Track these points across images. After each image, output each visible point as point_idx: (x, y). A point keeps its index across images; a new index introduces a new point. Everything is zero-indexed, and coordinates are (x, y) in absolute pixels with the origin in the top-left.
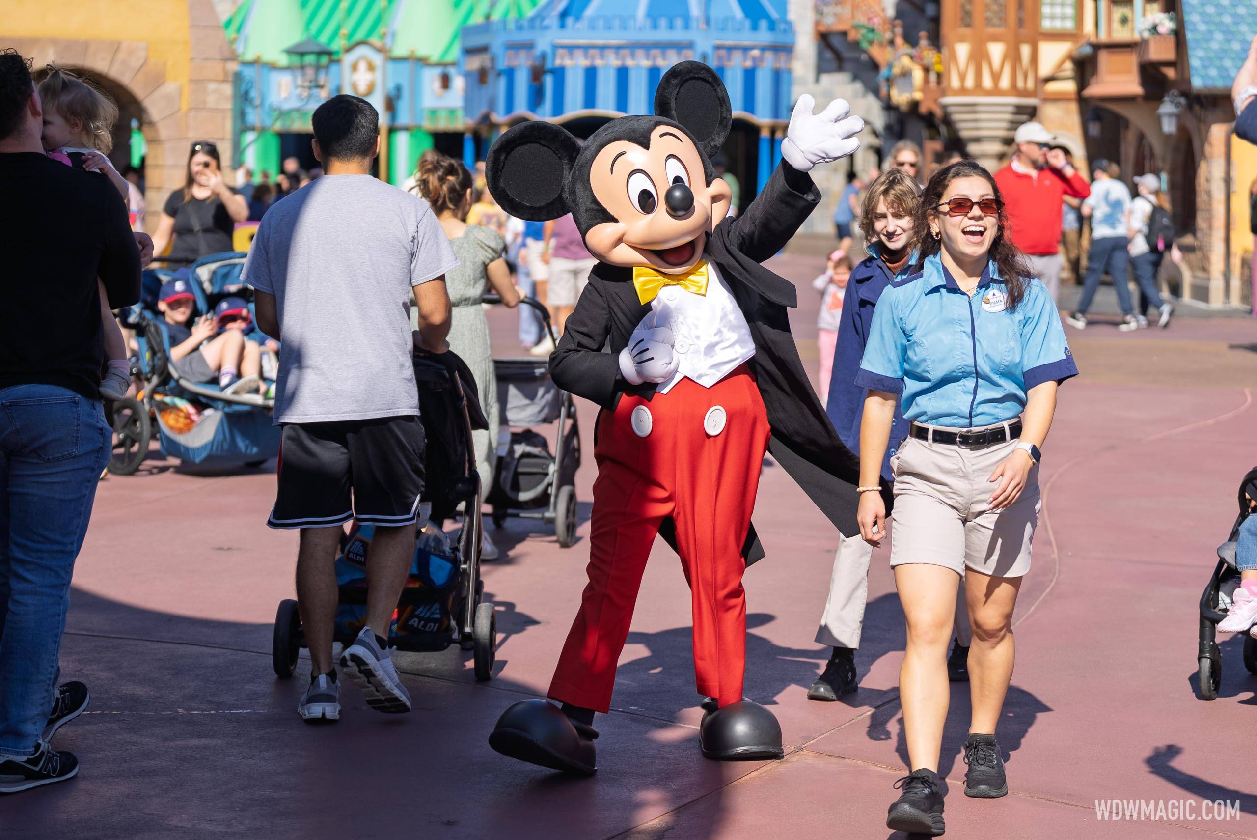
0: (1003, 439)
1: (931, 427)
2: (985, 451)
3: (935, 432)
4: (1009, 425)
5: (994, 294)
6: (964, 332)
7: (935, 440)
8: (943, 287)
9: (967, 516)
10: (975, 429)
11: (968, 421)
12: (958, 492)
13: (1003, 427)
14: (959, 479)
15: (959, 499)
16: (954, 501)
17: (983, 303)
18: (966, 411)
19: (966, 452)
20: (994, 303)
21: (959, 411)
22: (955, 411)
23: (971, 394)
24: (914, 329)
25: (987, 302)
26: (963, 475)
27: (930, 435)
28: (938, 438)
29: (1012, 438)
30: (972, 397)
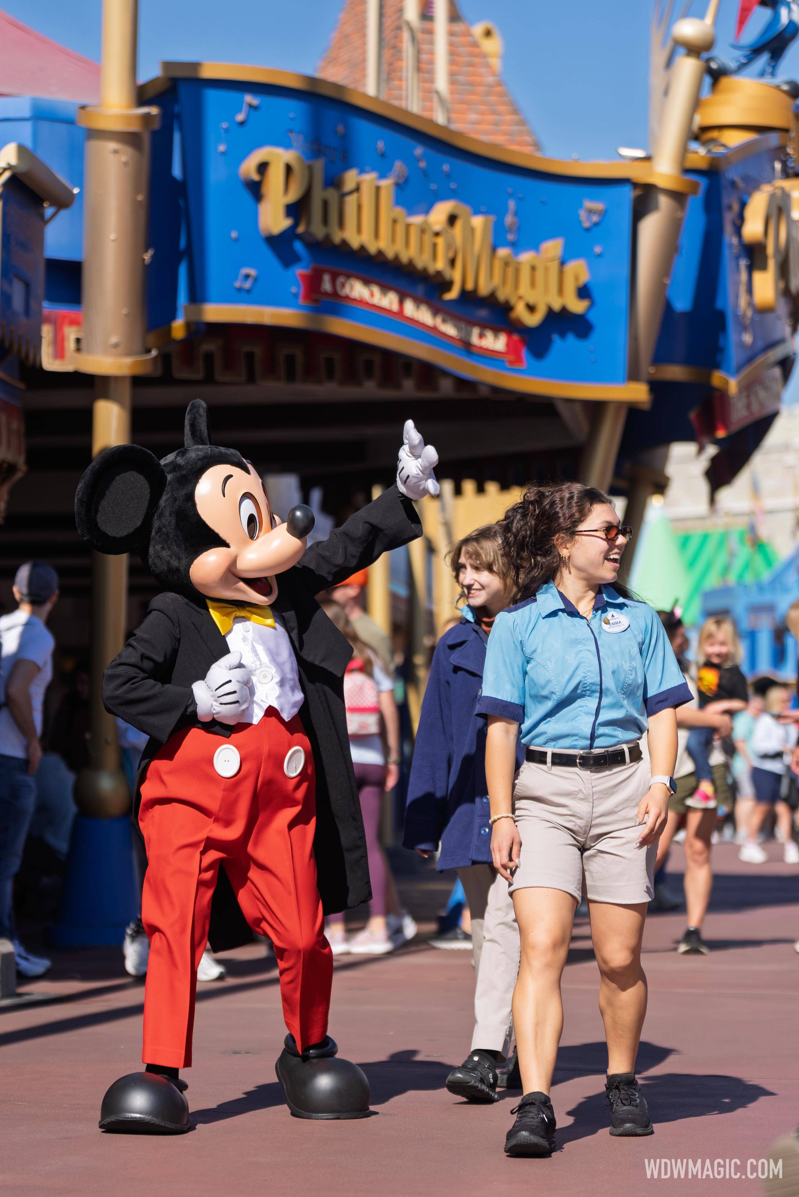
0: (622, 762)
1: (549, 750)
2: (607, 773)
3: (554, 755)
4: (628, 748)
5: (613, 616)
6: (589, 651)
7: (554, 763)
8: (562, 611)
9: (586, 840)
10: (596, 751)
11: (589, 742)
12: (578, 815)
13: (623, 749)
14: (578, 801)
15: (578, 822)
16: (573, 824)
17: (603, 624)
18: (588, 732)
19: (586, 774)
20: (613, 624)
21: (580, 731)
22: (576, 732)
23: (592, 714)
24: (535, 651)
25: (607, 622)
26: (582, 797)
27: (549, 759)
28: (557, 761)
29: (631, 761)
30: (593, 718)
